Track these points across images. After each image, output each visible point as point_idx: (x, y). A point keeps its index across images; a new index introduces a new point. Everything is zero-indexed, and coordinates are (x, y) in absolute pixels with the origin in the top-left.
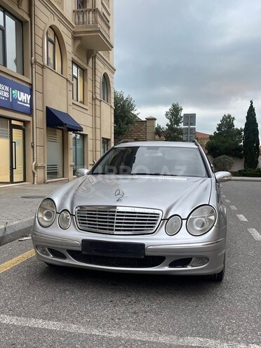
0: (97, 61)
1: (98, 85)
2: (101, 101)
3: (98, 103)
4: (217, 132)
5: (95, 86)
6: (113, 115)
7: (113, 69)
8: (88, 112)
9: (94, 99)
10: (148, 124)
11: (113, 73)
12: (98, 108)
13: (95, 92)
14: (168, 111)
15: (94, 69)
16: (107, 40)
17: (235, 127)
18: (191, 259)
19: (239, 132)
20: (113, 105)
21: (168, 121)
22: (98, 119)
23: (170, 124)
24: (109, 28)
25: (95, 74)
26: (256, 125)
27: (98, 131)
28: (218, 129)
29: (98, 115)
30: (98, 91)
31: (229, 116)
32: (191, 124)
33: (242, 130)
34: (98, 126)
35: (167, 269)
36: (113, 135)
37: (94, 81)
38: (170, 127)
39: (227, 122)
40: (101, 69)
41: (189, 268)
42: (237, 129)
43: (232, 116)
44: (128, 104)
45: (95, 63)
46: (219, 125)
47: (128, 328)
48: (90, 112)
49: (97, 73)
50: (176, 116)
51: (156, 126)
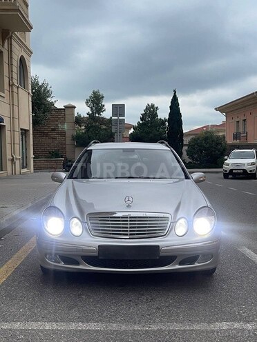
0: (13, 42)
1: (15, 69)
2: (18, 87)
3: (15, 89)
4: (141, 122)
5: (12, 71)
6: (31, 103)
7: (30, 51)
8: (5, 100)
9: (11, 85)
10: (67, 112)
11: (30, 56)
12: (15, 95)
13: (12, 78)
14: (89, 98)
15: (10, 51)
16: (26, 20)
17: (159, 118)
18: (199, 256)
19: (163, 122)
20: (30, 91)
21: (89, 110)
22: (16, 108)
23: (91, 112)
24: (27, 6)
25: (11, 58)
26: (180, 115)
27: (16, 121)
28: (142, 119)
29: (16, 103)
30: (15, 76)
31: (153, 106)
32: (120, 115)
33: (166, 120)
34: (16, 116)
35: (178, 267)
36: (31, 125)
37: (11, 64)
38: (91, 116)
39: (151, 111)
40: (18, 52)
41: (196, 264)
42: (160, 119)
43: (156, 106)
44: (44, 90)
45: (11, 44)
46: (143, 115)
47: (161, 321)
48: (7, 100)
49: (14, 56)
50: (98, 104)
51: (76, 115)
